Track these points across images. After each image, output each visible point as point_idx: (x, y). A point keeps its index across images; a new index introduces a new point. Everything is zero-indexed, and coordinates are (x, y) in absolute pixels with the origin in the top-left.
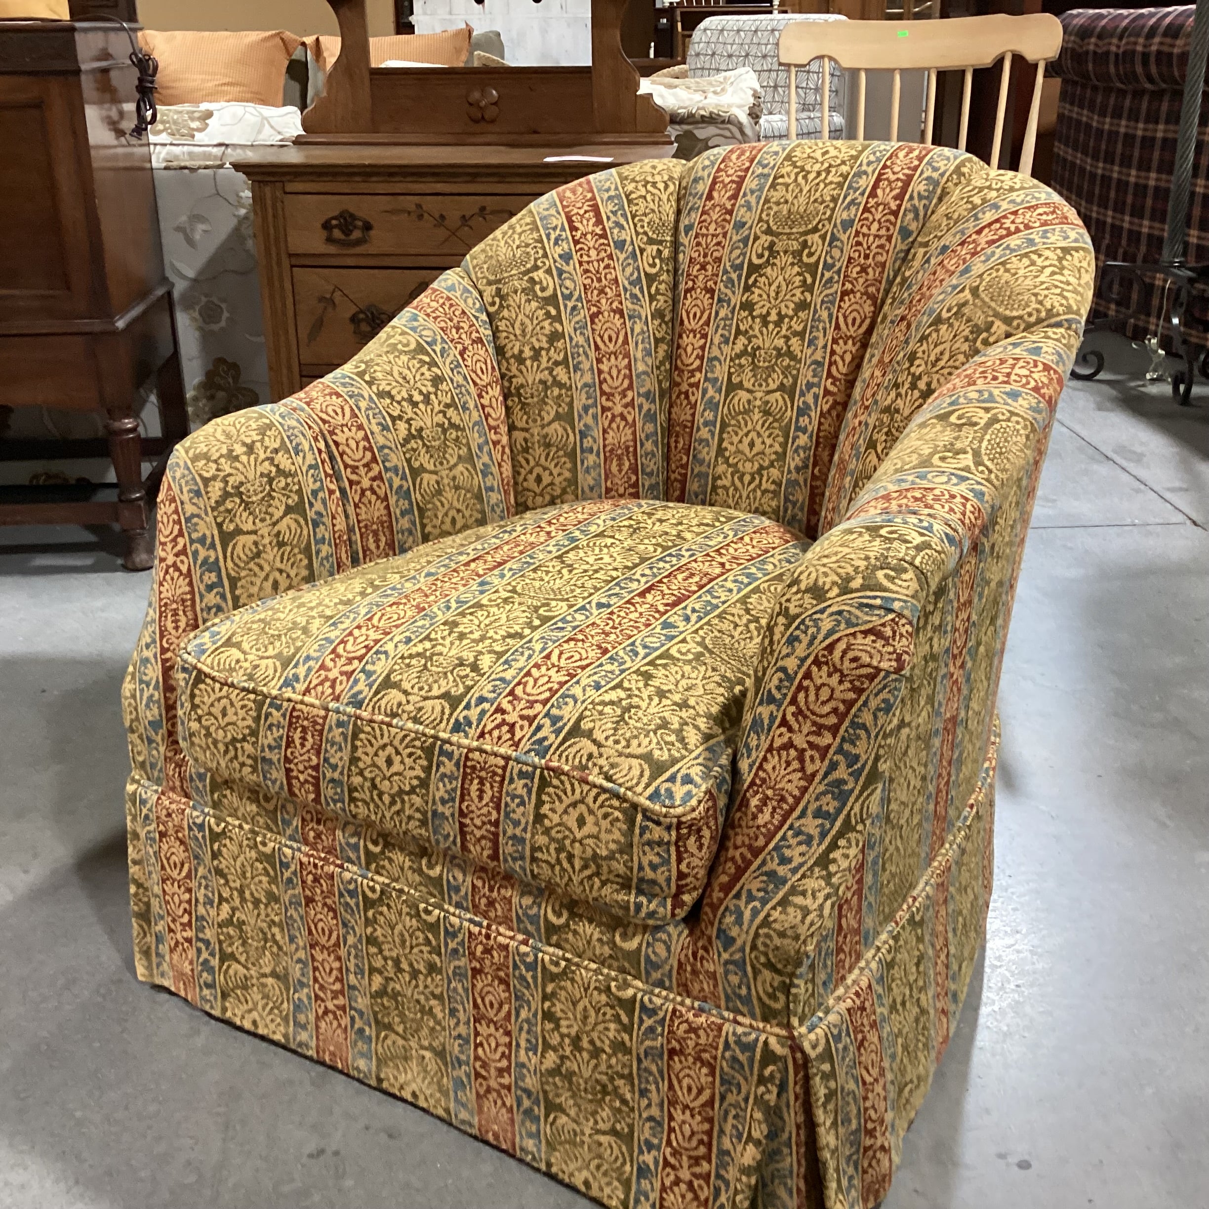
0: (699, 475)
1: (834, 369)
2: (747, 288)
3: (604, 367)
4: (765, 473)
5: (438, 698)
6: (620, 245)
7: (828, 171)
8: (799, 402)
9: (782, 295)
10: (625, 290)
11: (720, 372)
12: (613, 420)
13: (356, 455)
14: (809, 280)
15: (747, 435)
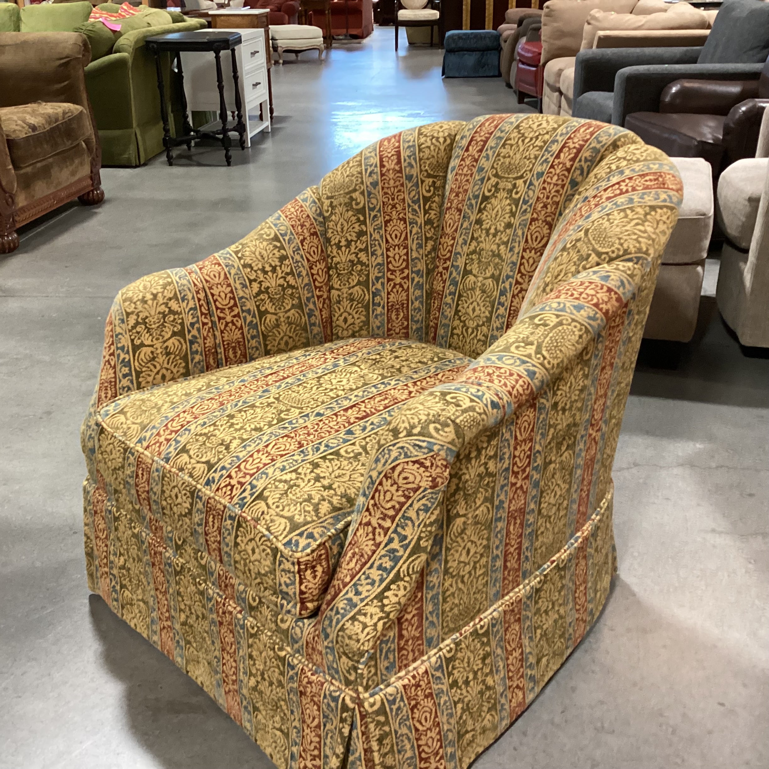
0: (445, 325)
1: (522, 267)
2: (480, 211)
3: (391, 254)
4: (479, 329)
5: (203, 463)
6: (409, 178)
7: (537, 138)
8: (501, 286)
9: (498, 217)
10: (409, 206)
11: (461, 262)
12: (394, 287)
13: (223, 302)
14: (514, 209)
15: (472, 303)
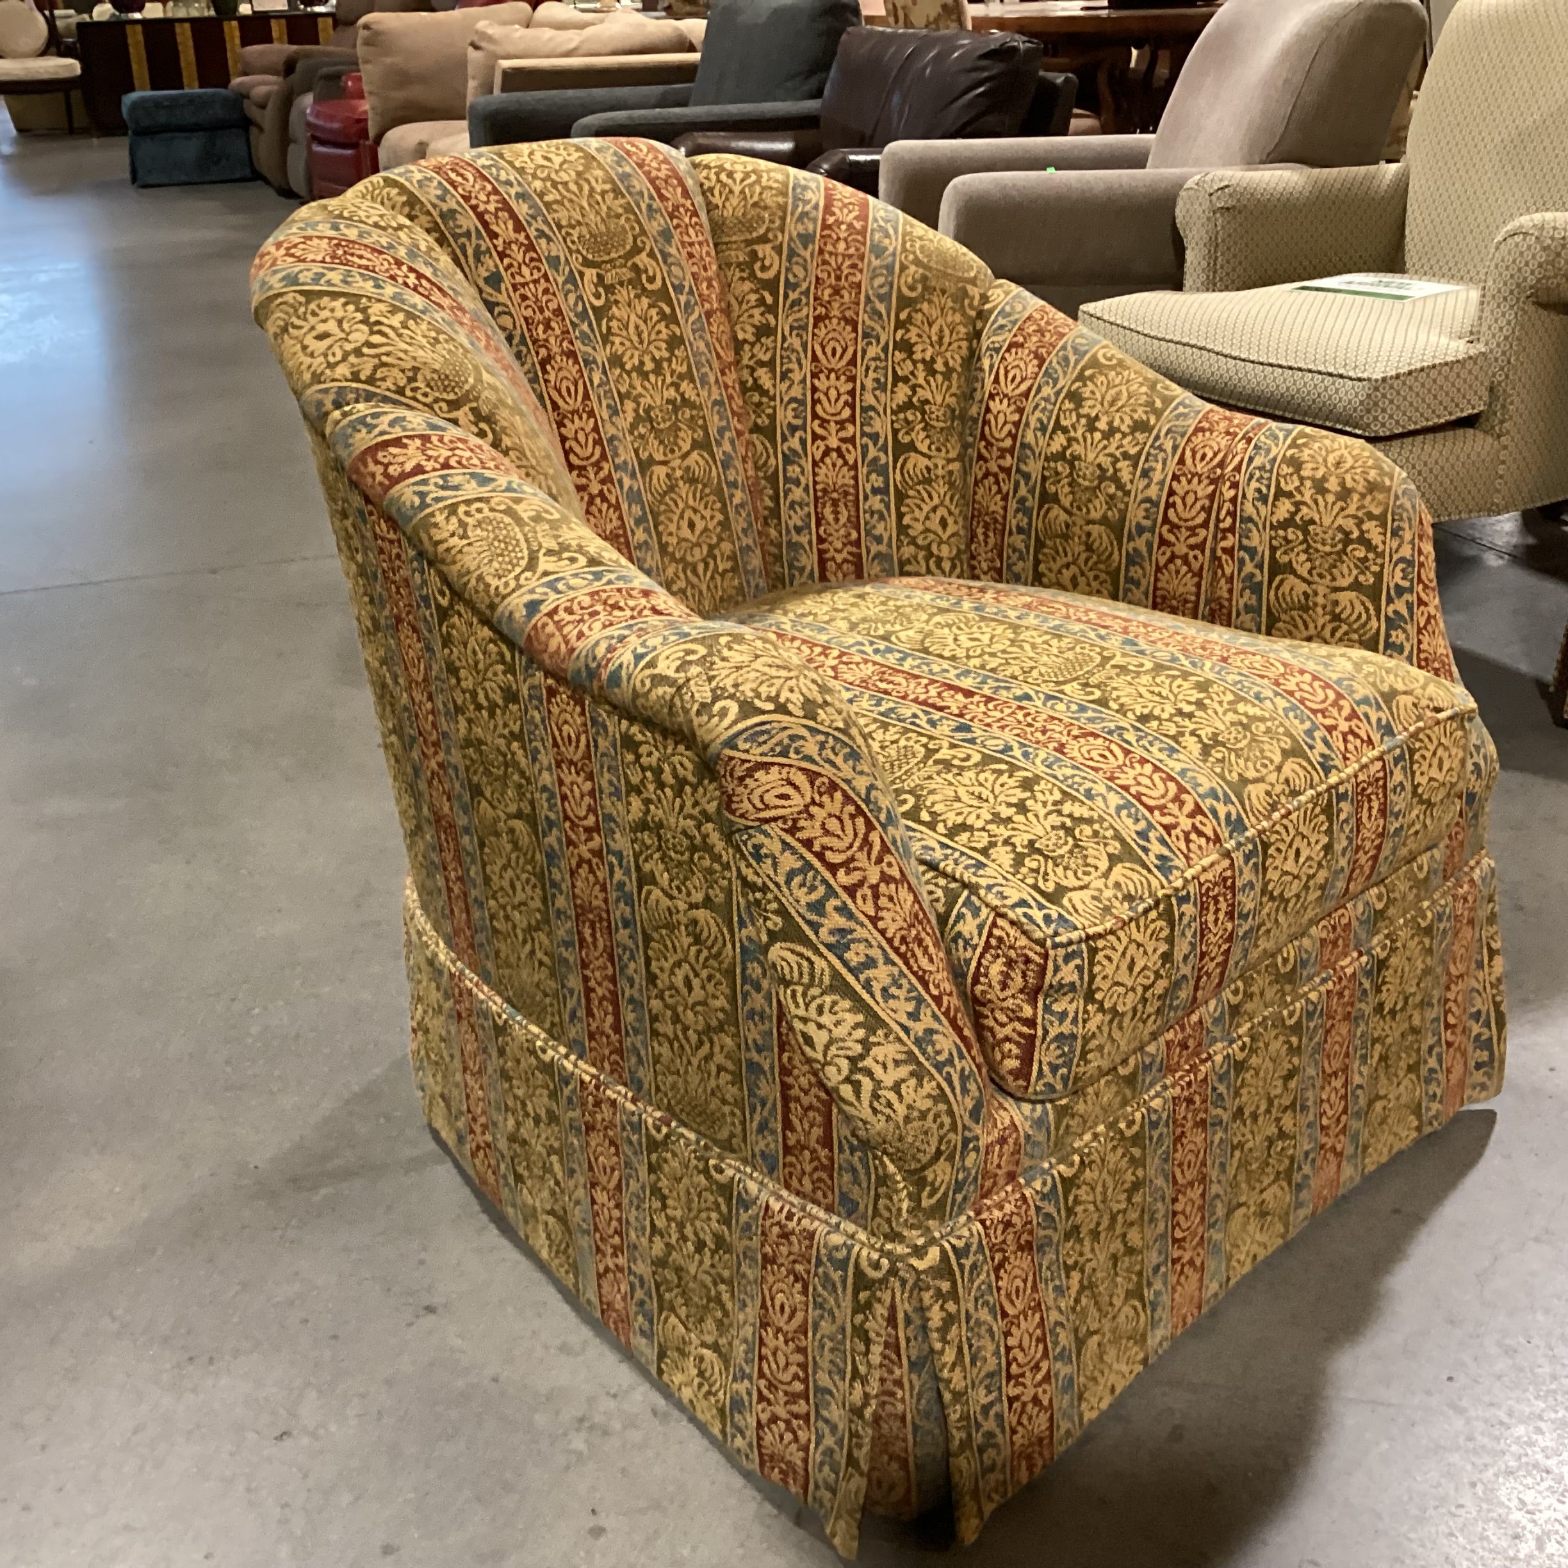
4: (717, 552)
8: (719, 455)
9: (645, 335)
11: (626, 455)
14: (667, 310)
15: (682, 517)
